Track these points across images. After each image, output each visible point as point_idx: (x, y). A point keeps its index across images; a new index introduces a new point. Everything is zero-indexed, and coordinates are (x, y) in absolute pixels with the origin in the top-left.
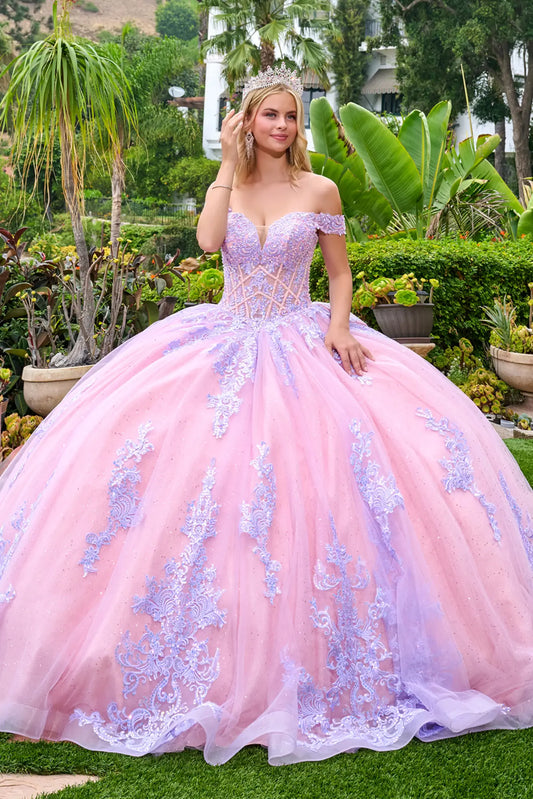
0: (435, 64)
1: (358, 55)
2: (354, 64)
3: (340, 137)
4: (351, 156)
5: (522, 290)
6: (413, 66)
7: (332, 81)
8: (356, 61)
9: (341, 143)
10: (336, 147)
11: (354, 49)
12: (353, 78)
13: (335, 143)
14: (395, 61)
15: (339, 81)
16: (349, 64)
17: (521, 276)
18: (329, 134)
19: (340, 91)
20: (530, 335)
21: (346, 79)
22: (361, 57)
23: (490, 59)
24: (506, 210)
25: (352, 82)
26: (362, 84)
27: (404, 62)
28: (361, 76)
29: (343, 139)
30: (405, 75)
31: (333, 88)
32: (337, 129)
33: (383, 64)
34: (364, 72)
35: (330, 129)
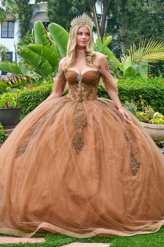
0: (64, 9)
1: (28, 6)
2: (26, 10)
3: (47, 38)
4: (52, 46)
5: (135, 98)
6: (55, 10)
7: (17, 17)
8: (27, 8)
9: (47, 40)
10: (45, 42)
11: (26, 4)
12: (26, 16)
13: (45, 40)
14: (47, 8)
15: (20, 17)
16: (24, 10)
17: (133, 93)
18: (43, 37)
19: (21, 22)
20: (145, 115)
21: (23, 16)
22: (29, 7)
23: (87, 7)
24: (116, 67)
25: (26, 18)
26: (30, 19)
27: (51, 8)
28: (29, 15)
29: (48, 39)
30: (51, 14)
31: (18, 20)
32: (46, 34)
33: (39, 9)
34: (31, 13)
35: (43, 34)
